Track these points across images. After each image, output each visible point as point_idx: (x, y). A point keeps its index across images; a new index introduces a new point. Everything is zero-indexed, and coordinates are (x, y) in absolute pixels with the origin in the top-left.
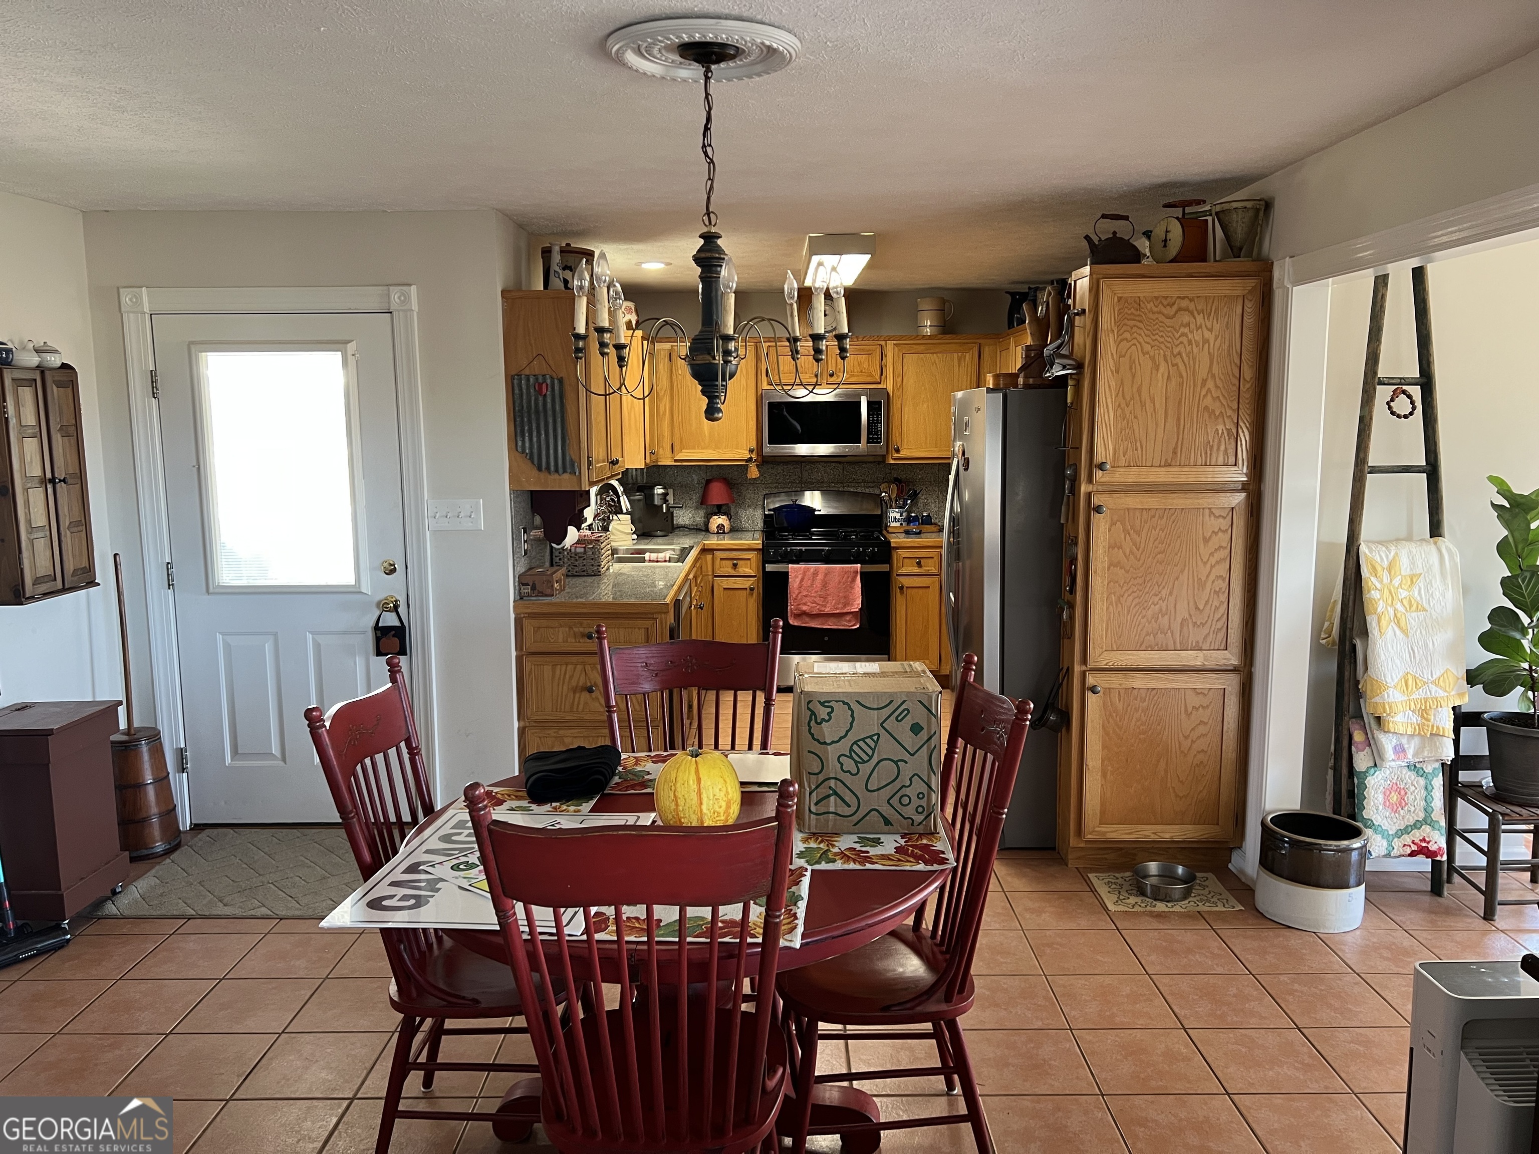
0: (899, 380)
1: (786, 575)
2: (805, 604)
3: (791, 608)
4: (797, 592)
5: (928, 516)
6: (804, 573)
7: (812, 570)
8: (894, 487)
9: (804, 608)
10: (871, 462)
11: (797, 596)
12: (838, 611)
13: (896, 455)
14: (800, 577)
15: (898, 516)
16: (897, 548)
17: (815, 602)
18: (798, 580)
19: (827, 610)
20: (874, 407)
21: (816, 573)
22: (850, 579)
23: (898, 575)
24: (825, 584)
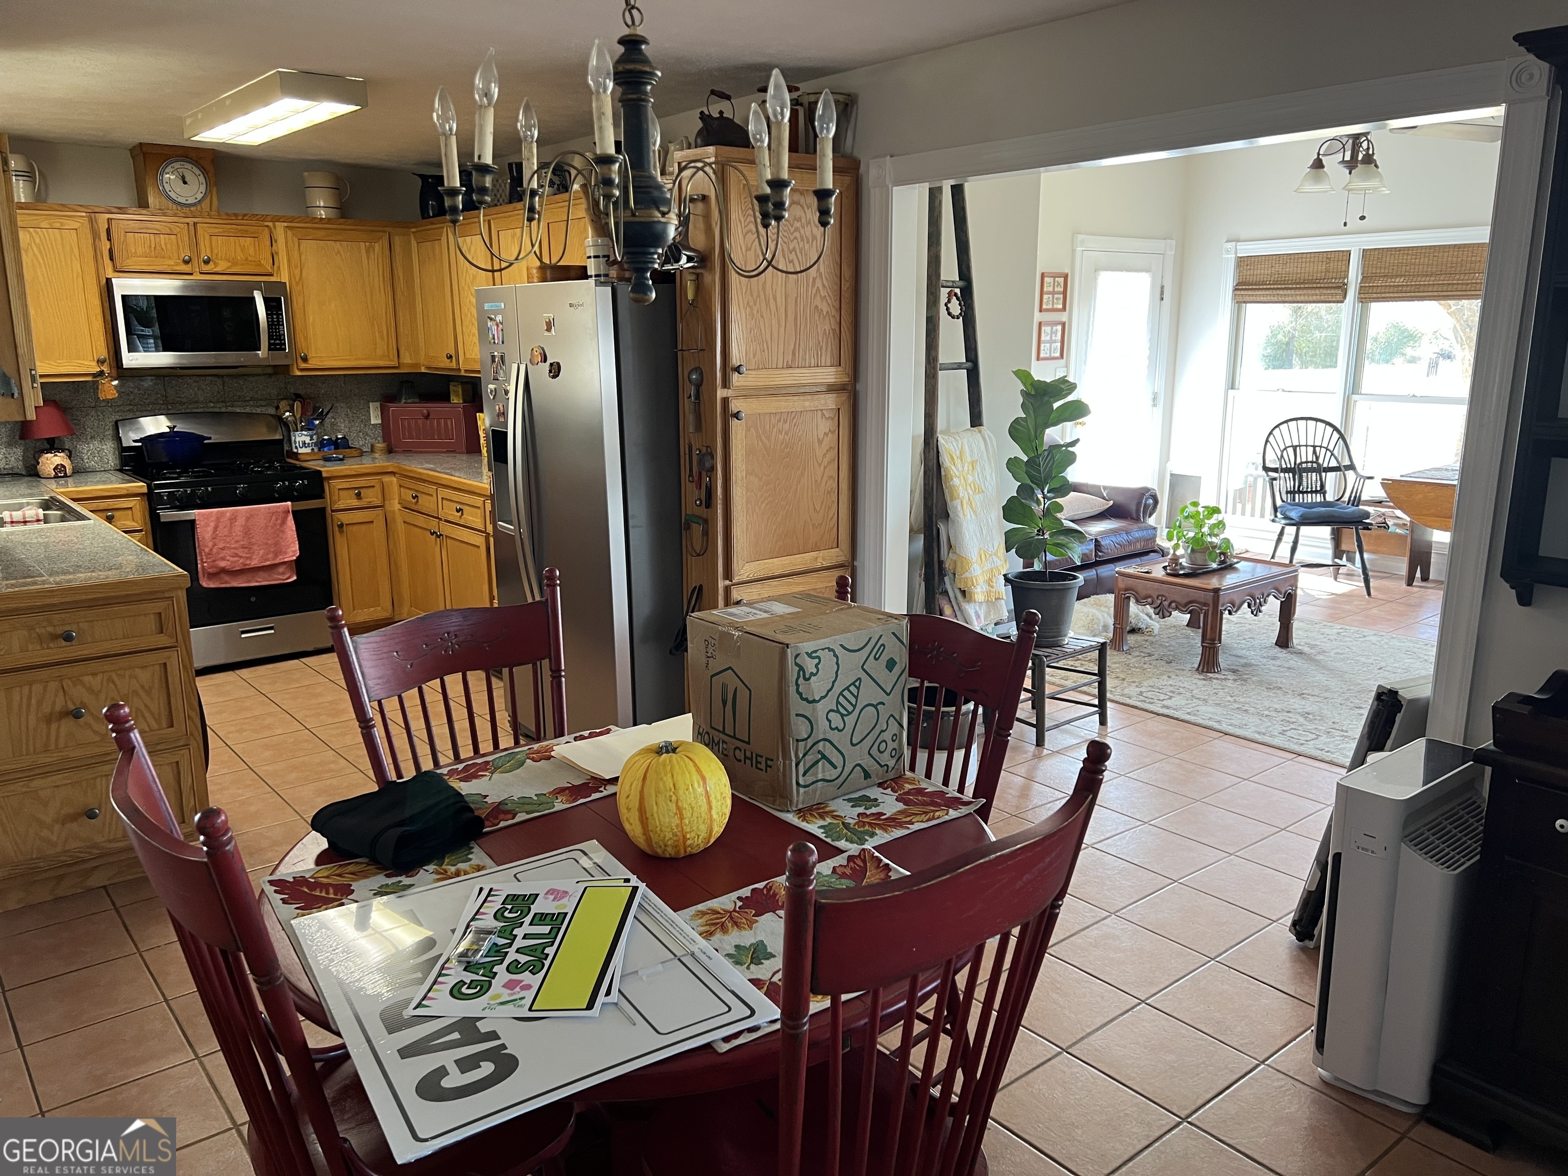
0: (297, 272)
1: (193, 522)
2: (223, 559)
3: (203, 567)
4: (210, 544)
5: (344, 438)
6: (218, 520)
7: (228, 514)
8: (297, 405)
9: (223, 564)
10: (259, 375)
11: (211, 550)
12: (268, 563)
13: (303, 365)
14: (212, 524)
15: (307, 440)
16: (329, 478)
17: (237, 555)
18: (210, 529)
19: (255, 563)
20: (272, 305)
21: (233, 519)
22: (279, 522)
23: (333, 511)
24: (247, 532)
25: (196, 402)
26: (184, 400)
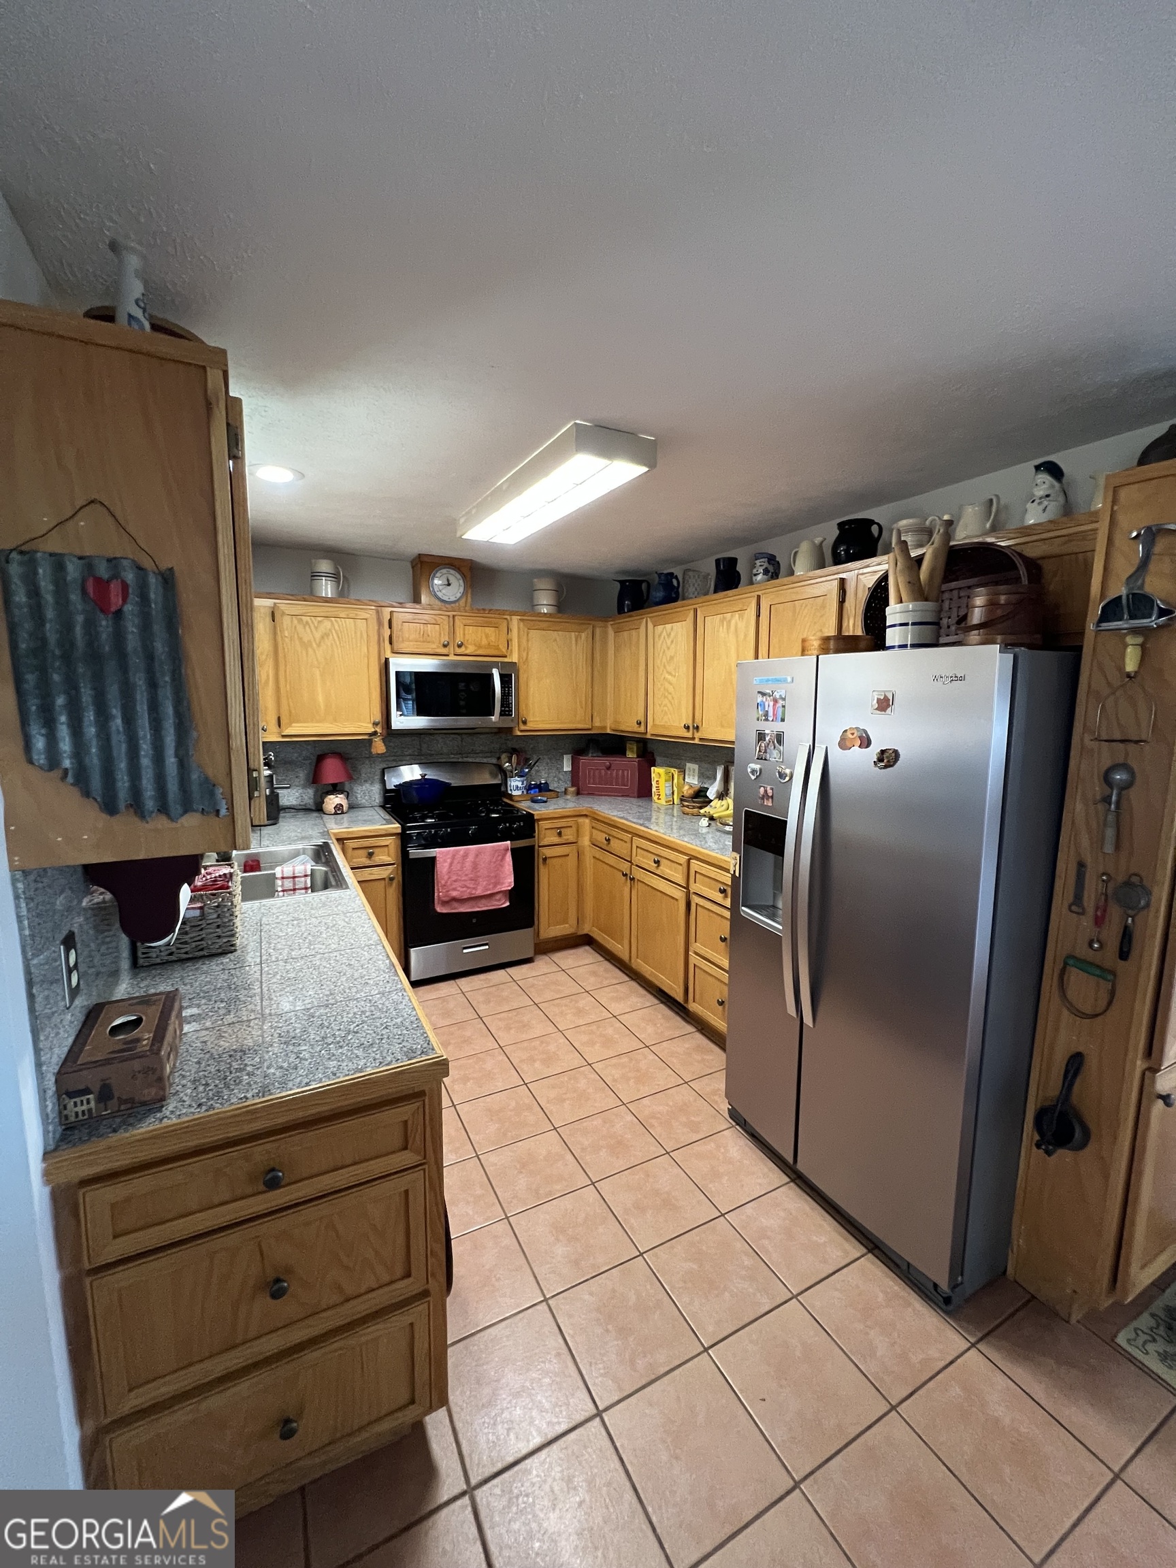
0: (525, 655)
1: (433, 859)
2: (454, 889)
3: (439, 896)
4: (446, 877)
5: (546, 783)
6: (453, 857)
7: (462, 853)
8: (514, 758)
9: (454, 894)
10: (488, 733)
11: (446, 882)
12: (489, 892)
13: (523, 727)
14: (449, 861)
15: (520, 784)
16: (539, 820)
17: (466, 886)
18: (446, 865)
19: (479, 892)
20: (506, 679)
21: (466, 855)
22: (500, 858)
23: (539, 847)
24: (475, 866)
25: (441, 754)
26: (433, 752)
